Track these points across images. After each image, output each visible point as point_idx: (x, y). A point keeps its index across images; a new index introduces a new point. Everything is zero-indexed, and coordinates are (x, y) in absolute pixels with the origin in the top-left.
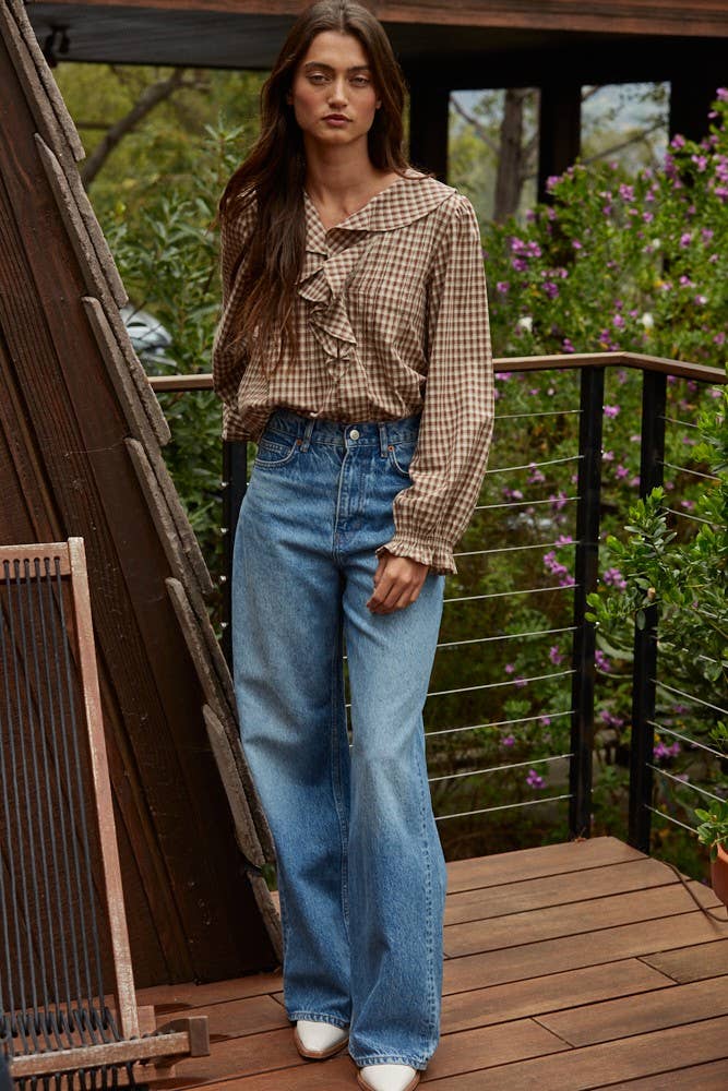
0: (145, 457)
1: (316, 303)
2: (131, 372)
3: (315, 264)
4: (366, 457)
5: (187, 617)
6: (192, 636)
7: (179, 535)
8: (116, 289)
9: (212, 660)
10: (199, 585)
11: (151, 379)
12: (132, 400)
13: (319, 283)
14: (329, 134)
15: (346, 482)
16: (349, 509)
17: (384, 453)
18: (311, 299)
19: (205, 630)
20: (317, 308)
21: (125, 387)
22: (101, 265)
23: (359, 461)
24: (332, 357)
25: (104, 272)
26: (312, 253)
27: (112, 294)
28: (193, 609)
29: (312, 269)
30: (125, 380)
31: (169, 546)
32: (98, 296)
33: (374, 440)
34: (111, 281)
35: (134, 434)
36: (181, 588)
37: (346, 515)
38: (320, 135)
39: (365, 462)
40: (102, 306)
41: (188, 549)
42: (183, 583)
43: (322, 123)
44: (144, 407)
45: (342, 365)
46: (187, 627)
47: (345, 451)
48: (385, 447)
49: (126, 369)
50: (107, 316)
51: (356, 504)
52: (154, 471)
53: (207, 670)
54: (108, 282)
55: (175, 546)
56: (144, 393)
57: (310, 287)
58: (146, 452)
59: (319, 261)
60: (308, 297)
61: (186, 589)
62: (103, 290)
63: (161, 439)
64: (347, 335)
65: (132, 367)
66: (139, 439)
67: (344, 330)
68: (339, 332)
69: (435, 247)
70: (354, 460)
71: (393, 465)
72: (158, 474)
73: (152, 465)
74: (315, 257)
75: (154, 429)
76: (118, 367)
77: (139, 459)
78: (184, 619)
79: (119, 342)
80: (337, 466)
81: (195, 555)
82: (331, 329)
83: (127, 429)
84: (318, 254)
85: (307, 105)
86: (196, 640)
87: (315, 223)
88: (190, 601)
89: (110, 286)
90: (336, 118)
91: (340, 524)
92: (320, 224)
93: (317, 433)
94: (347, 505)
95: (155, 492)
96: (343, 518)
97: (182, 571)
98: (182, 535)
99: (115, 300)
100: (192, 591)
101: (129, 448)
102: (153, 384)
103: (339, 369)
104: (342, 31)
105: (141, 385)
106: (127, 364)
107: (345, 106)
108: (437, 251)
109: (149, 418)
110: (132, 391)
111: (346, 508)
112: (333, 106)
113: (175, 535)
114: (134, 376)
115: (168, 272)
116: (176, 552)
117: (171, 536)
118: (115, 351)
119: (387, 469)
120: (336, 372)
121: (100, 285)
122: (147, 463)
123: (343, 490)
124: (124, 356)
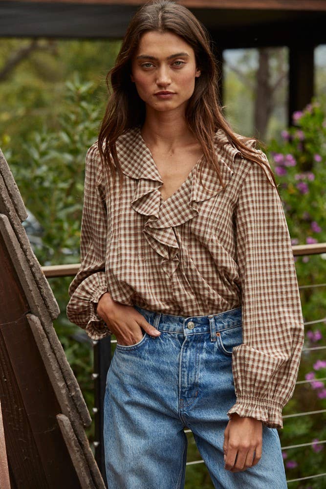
0: (41, 328)
1: (149, 217)
2: (31, 267)
3: (147, 188)
4: (199, 342)
5: (73, 443)
6: (75, 456)
7: (66, 383)
8: (19, 208)
9: (91, 474)
10: (81, 419)
11: (43, 269)
12: (32, 286)
13: (151, 202)
14: (160, 105)
15: (184, 360)
16: (188, 381)
17: (213, 338)
18: (145, 214)
19: (87, 452)
20: (150, 220)
21: (26, 277)
22: (8, 191)
23: (194, 344)
24: (165, 259)
25: (11, 195)
26: (145, 180)
27: (17, 211)
28: (77, 437)
29: (144, 191)
30: (27, 272)
31: (59, 391)
32: (7, 212)
33: (205, 329)
34: (16, 202)
35: (34, 311)
36: (69, 422)
37: (186, 385)
38: (156, 106)
39: (199, 345)
40: (10, 219)
41: (73, 394)
42: (70, 419)
43: (154, 98)
44: (40, 292)
45: (173, 264)
46: (73, 450)
47: (184, 338)
48: (213, 334)
49: (27, 265)
50: (13, 227)
51: (193, 377)
52: (48, 337)
53: (88, 481)
54: (14, 203)
55: (64, 391)
56: (40, 282)
57: (144, 205)
58: (42, 324)
59: (150, 186)
60: (142, 213)
61: (72, 423)
62: (11, 208)
63: (53, 314)
64: (172, 242)
65: (32, 263)
66: (37, 315)
67: (169, 239)
68: (166, 240)
69: (241, 182)
70: (190, 344)
71: (220, 347)
72: (51, 340)
73: (47, 333)
74: (147, 183)
75: (48, 307)
76: (22, 264)
77: (37, 329)
78: (70, 444)
79: (22, 245)
80: (177, 349)
81: (78, 397)
82: (160, 238)
83: (29, 307)
84: (149, 180)
85: (143, 86)
86: (80, 459)
87: (148, 160)
88: (75, 431)
89: (15, 205)
90: (163, 93)
91: (183, 393)
92: (152, 160)
93: (163, 324)
94: (186, 378)
95: (49, 353)
96: (184, 388)
97: (69, 409)
98: (69, 383)
99: (19, 216)
100: (77, 423)
101: (30, 322)
102: (45, 272)
103: (171, 267)
104: (160, 30)
105: (38, 276)
106: (28, 261)
107: (169, 84)
108: (241, 186)
109: (44, 299)
110: (32, 280)
111: (186, 380)
112: (160, 86)
113: (64, 383)
114: (34, 269)
115: (41, 183)
116: (65, 395)
117: (61, 384)
118: (19, 252)
119: (215, 350)
120: (169, 269)
121: (8, 205)
122: (43, 332)
123: (183, 367)
124: (26, 255)
